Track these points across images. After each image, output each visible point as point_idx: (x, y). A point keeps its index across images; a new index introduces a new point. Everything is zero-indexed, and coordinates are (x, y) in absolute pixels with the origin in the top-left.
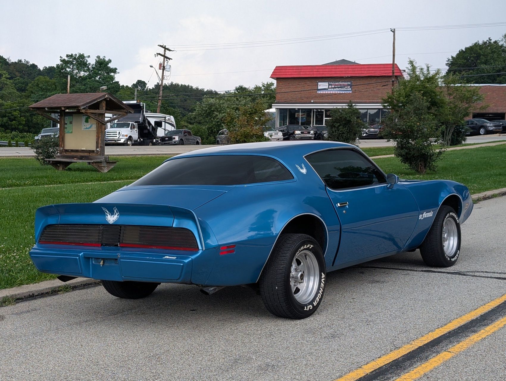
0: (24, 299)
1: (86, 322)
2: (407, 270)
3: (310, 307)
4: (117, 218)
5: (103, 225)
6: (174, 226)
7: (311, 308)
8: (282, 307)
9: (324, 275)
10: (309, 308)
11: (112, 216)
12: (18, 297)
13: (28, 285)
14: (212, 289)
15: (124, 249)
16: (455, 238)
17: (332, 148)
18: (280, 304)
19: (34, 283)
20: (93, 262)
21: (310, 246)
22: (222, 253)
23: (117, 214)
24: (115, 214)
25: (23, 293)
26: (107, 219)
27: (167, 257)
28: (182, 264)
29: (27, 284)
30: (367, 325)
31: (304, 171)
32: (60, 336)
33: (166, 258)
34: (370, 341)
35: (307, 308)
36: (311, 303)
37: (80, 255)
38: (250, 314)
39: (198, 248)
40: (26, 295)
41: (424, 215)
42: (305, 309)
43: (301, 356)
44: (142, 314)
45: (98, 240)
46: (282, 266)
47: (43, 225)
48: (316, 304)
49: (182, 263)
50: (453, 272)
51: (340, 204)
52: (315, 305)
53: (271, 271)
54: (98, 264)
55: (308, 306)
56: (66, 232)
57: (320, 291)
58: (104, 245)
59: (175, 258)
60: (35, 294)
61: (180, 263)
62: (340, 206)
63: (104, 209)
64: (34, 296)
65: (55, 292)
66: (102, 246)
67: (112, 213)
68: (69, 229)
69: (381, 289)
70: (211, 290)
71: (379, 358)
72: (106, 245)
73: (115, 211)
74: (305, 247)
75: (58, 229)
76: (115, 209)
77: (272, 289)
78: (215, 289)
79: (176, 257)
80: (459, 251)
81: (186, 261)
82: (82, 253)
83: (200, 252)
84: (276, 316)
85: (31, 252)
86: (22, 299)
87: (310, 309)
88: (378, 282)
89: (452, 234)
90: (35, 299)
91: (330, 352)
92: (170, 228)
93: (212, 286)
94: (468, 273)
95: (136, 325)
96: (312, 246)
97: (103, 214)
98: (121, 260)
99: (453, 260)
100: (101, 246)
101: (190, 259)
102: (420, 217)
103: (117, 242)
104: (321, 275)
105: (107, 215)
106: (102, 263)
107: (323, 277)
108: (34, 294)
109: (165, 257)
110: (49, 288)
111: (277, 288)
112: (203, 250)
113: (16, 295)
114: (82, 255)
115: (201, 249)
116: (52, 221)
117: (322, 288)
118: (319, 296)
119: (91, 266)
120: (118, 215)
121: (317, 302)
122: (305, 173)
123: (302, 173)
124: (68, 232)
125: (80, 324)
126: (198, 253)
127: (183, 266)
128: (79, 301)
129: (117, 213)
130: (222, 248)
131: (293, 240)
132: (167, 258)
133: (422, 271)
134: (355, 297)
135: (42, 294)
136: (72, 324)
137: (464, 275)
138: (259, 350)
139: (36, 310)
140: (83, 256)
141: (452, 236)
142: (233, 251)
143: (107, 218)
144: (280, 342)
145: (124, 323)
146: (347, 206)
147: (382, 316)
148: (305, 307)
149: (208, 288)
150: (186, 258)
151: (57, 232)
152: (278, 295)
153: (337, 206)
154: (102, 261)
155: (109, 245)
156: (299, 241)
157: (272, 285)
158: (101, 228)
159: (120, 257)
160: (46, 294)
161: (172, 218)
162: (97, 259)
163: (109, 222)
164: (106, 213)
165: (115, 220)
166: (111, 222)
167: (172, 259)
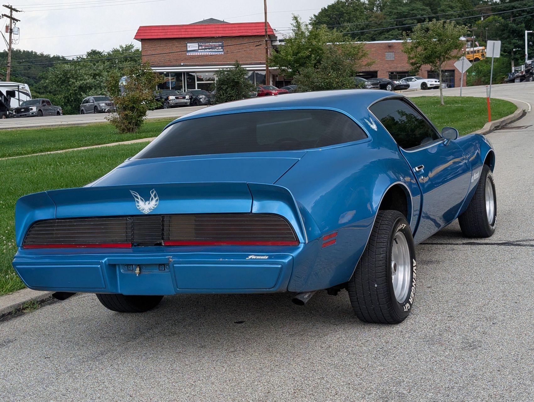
4: (156, 205)
5: (133, 216)
6: (253, 212)
8: (381, 310)
9: (415, 262)
10: (408, 307)
11: (147, 203)
14: (306, 296)
15: (173, 249)
16: (492, 202)
18: (380, 307)
20: (122, 271)
21: (404, 226)
22: (324, 245)
23: (154, 200)
24: (152, 199)
26: (138, 208)
27: (254, 257)
28: (280, 266)
31: (374, 127)
32: (84, 382)
33: (251, 259)
35: (406, 309)
36: (407, 300)
37: (103, 261)
39: (298, 241)
41: (474, 176)
45: (125, 238)
46: (382, 256)
47: (27, 221)
49: (279, 264)
50: (501, 242)
51: (417, 168)
52: (411, 303)
54: (130, 272)
55: (406, 305)
56: (69, 230)
57: (413, 284)
58: (135, 244)
59: (266, 257)
61: (277, 264)
62: (418, 171)
63: (132, 193)
65: (19, 311)
66: (133, 247)
67: (147, 198)
68: (74, 226)
69: (446, 271)
70: (306, 298)
72: (140, 244)
73: (152, 196)
74: (400, 227)
75: (54, 226)
76: (152, 192)
77: (369, 287)
78: (309, 296)
79: (267, 255)
80: (497, 217)
81: (286, 261)
82: (106, 259)
83: (302, 246)
85: (14, 262)
92: (249, 215)
93: (306, 293)
94: (521, 243)
97: (132, 200)
98: (175, 265)
99: (494, 227)
101: (290, 258)
102: (472, 178)
103: (159, 239)
104: (412, 263)
105: (138, 202)
106: (137, 271)
107: (414, 265)
109: (250, 257)
110: (11, 307)
111: (376, 286)
112: (305, 243)
114: (105, 262)
115: (303, 241)
116: (42, 214)
117: (415, 279)
118: (413, 290)
119: (118, 276)
120: (157, 200)
121: (412, 298)
122: (376, 130)
123: (374, 130)
124: (73, 230)
126: (299, 248)
127: (281, 268)
128: (64, 322)
130: (325, 238)
131: (387, 219)
132: (254, 259)
133: (464, 244)
136: (85, 360)
137: (519, 245)
140: (107, 263)
142: (334, 241)
143: (138, 206)
146: (423, 170)
148: (404, 307)
149: (303, 295)
150: (285, 257)
151: (53, 230)
152: (377, 295)
153: (415, 171)
154: (138, 269)
155: (146, 244)
156: (395, 220)
157: (369, 283)
158: (130, 221)
159: (173, 261)
160: (7, 315)
161: (250, 199)
162: (129, 266)
163: (143, 212)
164: (136, 199)
165: (153, 208)
166: (146, 211)
167: (263, 259)
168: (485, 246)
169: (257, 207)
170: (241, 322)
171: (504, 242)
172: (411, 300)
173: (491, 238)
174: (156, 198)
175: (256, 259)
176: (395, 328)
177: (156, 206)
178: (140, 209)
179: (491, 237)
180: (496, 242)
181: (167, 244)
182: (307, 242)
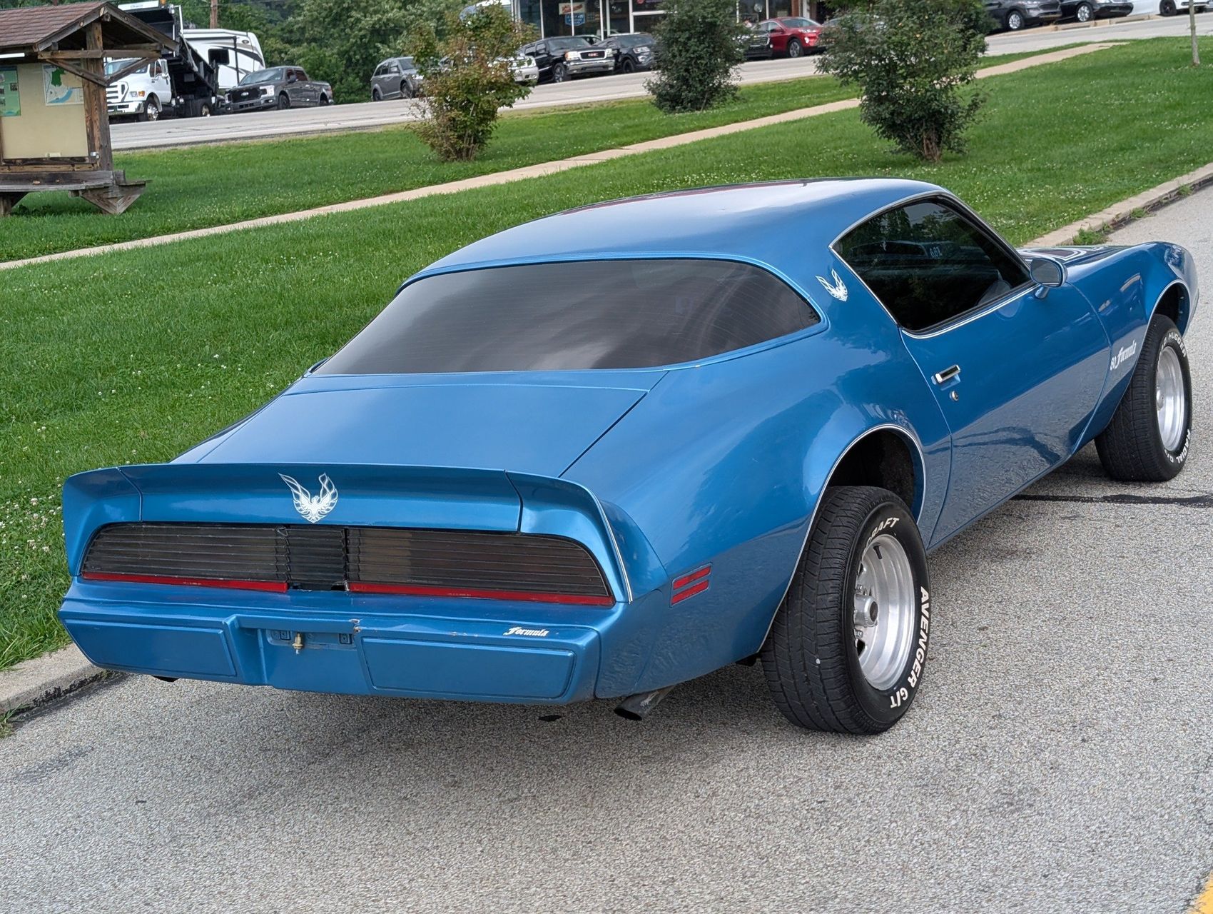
0: (33, 708)
1: (251, 797)
2: (1066, 499)
3: (902, 694)
4: (332, 505)
5: (288, 526)
6: (524, 529)
7: (904, 696)
8: (833, 712)
9: (927, 594)
10: (901, 697)
11: (315, 499)
12: (17, 706)
13: (37, 661)
14: (647, 701)
15: (365, 600)
16: (1178, 397)
18: (830, 705)
19: (52, 651)
20: (269, 640)
21: (892, 521)
22: (678, 597)
23: (329, 494)
24: (325, 492)
25: (29, 693)
26: (298, 509)
27: (519, 631)
28: (570, 654)
29: (33, 658)
30: (1083, 740)
31: (840, 293)
32: (195, 872)
33: (514, 634)
34: (1131, 813)
35: (896, 702)
36: (903, 681)
37: (228, 623)
38: (724, 724)
39: (611, 595)
40: (37, 696)
41: (1119, 356)
42: (894, 705)
43: (965, 905)
45: (275, 572)
46: (830, 598)
47: (87, 527)
48: (916, 680)
49: (570, 651)
50: (1191, 495)
51: (943, 376)
52: (913, 685)
53: (799, 614)
54: (284, 644)
55: (898, 693)
56: (167, 547)
57: (921, 642)
58: (296, 584)
59: (544, 633)
60: (63, 689)
61: (565, 650)
62: (943, 382)
64: (59, 695)
66: (291, 590)
67: (314, 490)
68: (176, 539)
69: (1036, 580)
70: (646, 706)
71: (1199, 889)
72: (303, 586)
73: (324, 485)
74: (882, 526)
75: (139, 538)
76: (323, 479)
77: (804, 664)
78: (655, 700)
79: (547, 628)
80: (1191, 430)
81: (583, 642)
82: (233, 617)
83: (619, 609)
84: (808, 728)
85: (62, 612)
86: (29, 709)
87: (904, 699)
88: (1012, 553)
90: (66, 703)
91: (1044, 881)
92: (515, 534)
93: (646, 694)
95: (405, 798)
96: (896, 520)
97: (285, 491)
98: (366, 640)
99: (1180, 458)
100: (288, 588)
101: (593, 635)
102: (1112, 363)
103: (340, 578)
104: (918, 596)
105: (298, 497)
106: (297, 643)
107: (924, 600)
108: (59, 689)
109: (512, 631)
111: (818, 661)
112: (626, 602)
113: (9, 702)
114: (232, 623)
115: (622, 599)
116: (115, 512)
117: (924, 631)
118: (918, 657)
119: (262, 651)
120: (334, 495)
121: (916, 674)
122: (844, 299)
123: (836, 300)
125: (233, 808)
126: (613, 613)
127: (574, 658)
129: (330, 488)
130: (679, 583)
131: (849, 513)
132: (519, 635)
133: (1106, 499)
134: (984, 624)
135: (82, 683)
136: (213, 811)
138: (825, 888)
139: (81, 753)
140: (237, 626)
142: (703, 586)
143: (298, 505)
144: (868, 841)
145: (367, 795)
146: (958, 378)
147: (1106, 701)
148: (892, 698)
149: (637, 700)
150: (580, 633)
151: (137, 546)
152: (822, 681)
153: (935, 383)
154: (298, 639)
155: (316, 587)
156: (866, 515)
157: (803, 655)
158: (283, 535)
159: (363, 631)
160: (91, 681)
161: (517, 505)
162: (284, 633)
163: (308, 519)
164: (293, 490)
165: (326, 512)
166: (314, 518)
167: (537, 637)
168: (1151, 505)
169: (530, 521)
171: (1198, 494)
172: (912, 681)
173: (1172, 483)
174: (333, 491)
175: (523, 636)
176: (868, 745)
177: (331, 508)
178: (302, 512)
179: (1173, 481)
180: (1179, 496)
181: (355, 589)
182: (631, 599)
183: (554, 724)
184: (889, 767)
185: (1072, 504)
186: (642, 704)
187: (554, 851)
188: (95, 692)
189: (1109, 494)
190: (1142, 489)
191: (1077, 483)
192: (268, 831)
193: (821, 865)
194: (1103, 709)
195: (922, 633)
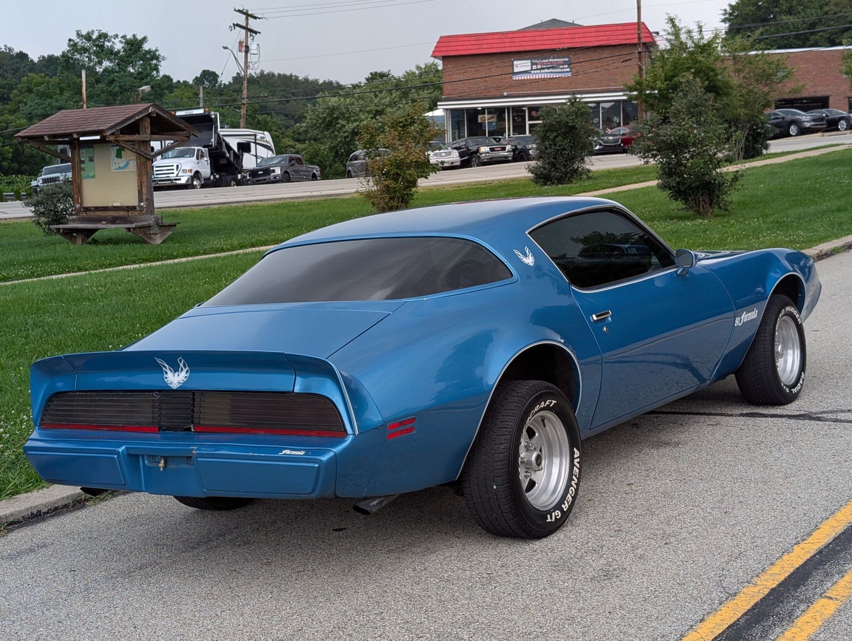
0: (22, 522)
1: (141, 569)
2: (716, 414)
3: (557, 514)
4: (186, 377)
5: (160, 391)
6: (295, 391)
7: (558, 515)
8: (506, 521)
9: (578, 453)
10: (556, 516)
11: (176, 374)
12: (11, 519)
13: (29, 494)
14: (375, 503)
15: (201, 436)
16: (796, 350)
17: (576, 211)
18: (503, 517)
19: (39, 489)
20: (146, 462)
21: (551, 403)
22: (391, 436)
23: (185, 371)
24: (182, 370)
25: (20, 512)
26: (166, 380)
27: (288, 452)
28: (317, 465)
29: (26, 492)
30: (666, 544)
31: (529, 260)
32: (94, 606)
33: (285, 454)
34: (678, 581)
35: (551, 518)
36: (558, 507)
37: (120, 451)
38: (446, 533)
39: (345, 431)
40: (25, 514)
41: (742, 317)
42: (549, 520)
43: (554, 627)
44: (246, 543)
45: (151, 420)
46: (503, 447)
47: (45, 394)
48: (567, 507)
49: (316, 463)
50: (798, 413)
51: (597, 316)
52: (565, 510)
53: (483, 457)
54: (155, 465)
55: (553, 514)
56: (90, 406)
57: (573, 483)
58: (164, 428)
59: (302, 453)
60: (43, 511)
61: (313, 463)
62: (597, 320)
63: (159, 361)
64: (40, 515)
65: (80, 503)
66: (161, 431)
67: (176, 369)
68: (95, 401)
69: (676, 459)
70: (374, 505)
71: (701, 621)
72: (168, 429)
73: (181, 365)
74: (543, 405)
75: (74, 401)
76: (181, 361)
77: (487, 489)
78: (380, 503)
80: (804, 373)
81: (324, 458)
82: (124, 447)
83: (350, 439)
84: (496, 535)
85: (27, 447)
86: (19, 522)
87: (558, 517)
88: (667, 444)
89: (790, 345)
90: (44, 520)
91: (608, 615)
92: (289, 394)
93: (374, 498)
94: (825, 415)
95: (235, 570)
96: (554, 402)
97: (159, 370)
98: (199, 459)
99: (795, 390)
100: (159, 430)
101: (332, 454)
102: (736, 321)
103: (189, 423)
104: (572, 454)
105: (166, 373)
106: (162, 464)
107: (576, 456)
108: (40, 511)
109: (284, 452)
110: (67, 497)
111: (495, 487)
112: (354, 434)
113: (6, 517)
114: (123, 451)
115: (352, 433)
116: (60, 385)
117: (576, 476)
118: (571, 492)
119: (142, 470)
120: (187, 372)
121: (568, 503)
122: (532, 265)
123: (527, 265)
124: (95, 406)
125: (128, 574)
126: (346, 441)
127: (319, 467)
128: (125, 520)
129: (185, 367)
130: (392, 427)
131: (519, 395)
132: (288, 454)
133: (742, 415)
134: (632, 481)
135: (56, 509)
136: (115, 576)
137: (819, 419)
138: (473, 617)
139: (45, 546)
140: (125, 453)
141: (790, 348)
142: (411, 430)
143: (166, 378)
144: (510, 594)
145: (212, 569)
146: (610, 319)
147: (690, 523)
148: (549, 516)
149: (367, 501)
150: (323, 453)
151: (73, 406)
152: (497, 500)
153: (592, 321)
154: (163, 461)
155: (174, 429)
156: (531, 396)
157: (485, 483)
158: (157, 396)
159: (197, 453)
160: (62, 508)
161: (292, 374)
162: (153, 457)
163: (171, 386)
164: (164, 369)
165: (182, 382)
166: (175, 386)
167: (298, 455)
168: (769, 419)
169: (300, 385)
170: (341, 530)
171: (802, 413)
172: (565, 507)
174: (187, 369)
175: (290, 454)
176: (531, 545)
177: (185, 380)
178: (168, 383)
180: (789, 414)
181: (198, 430)
182: (357, 433)
183: (340, 532)
184: (539, 556)
185: (718, 418)
186: (371, 504)
187: (315, 597)
188: (63, 514)
189: (744, 412)
190: (768, 409)
191: (727, 406)
192: (145, 587)
193: (475, 606)
194: (686, 527)
195: (574, 477)
